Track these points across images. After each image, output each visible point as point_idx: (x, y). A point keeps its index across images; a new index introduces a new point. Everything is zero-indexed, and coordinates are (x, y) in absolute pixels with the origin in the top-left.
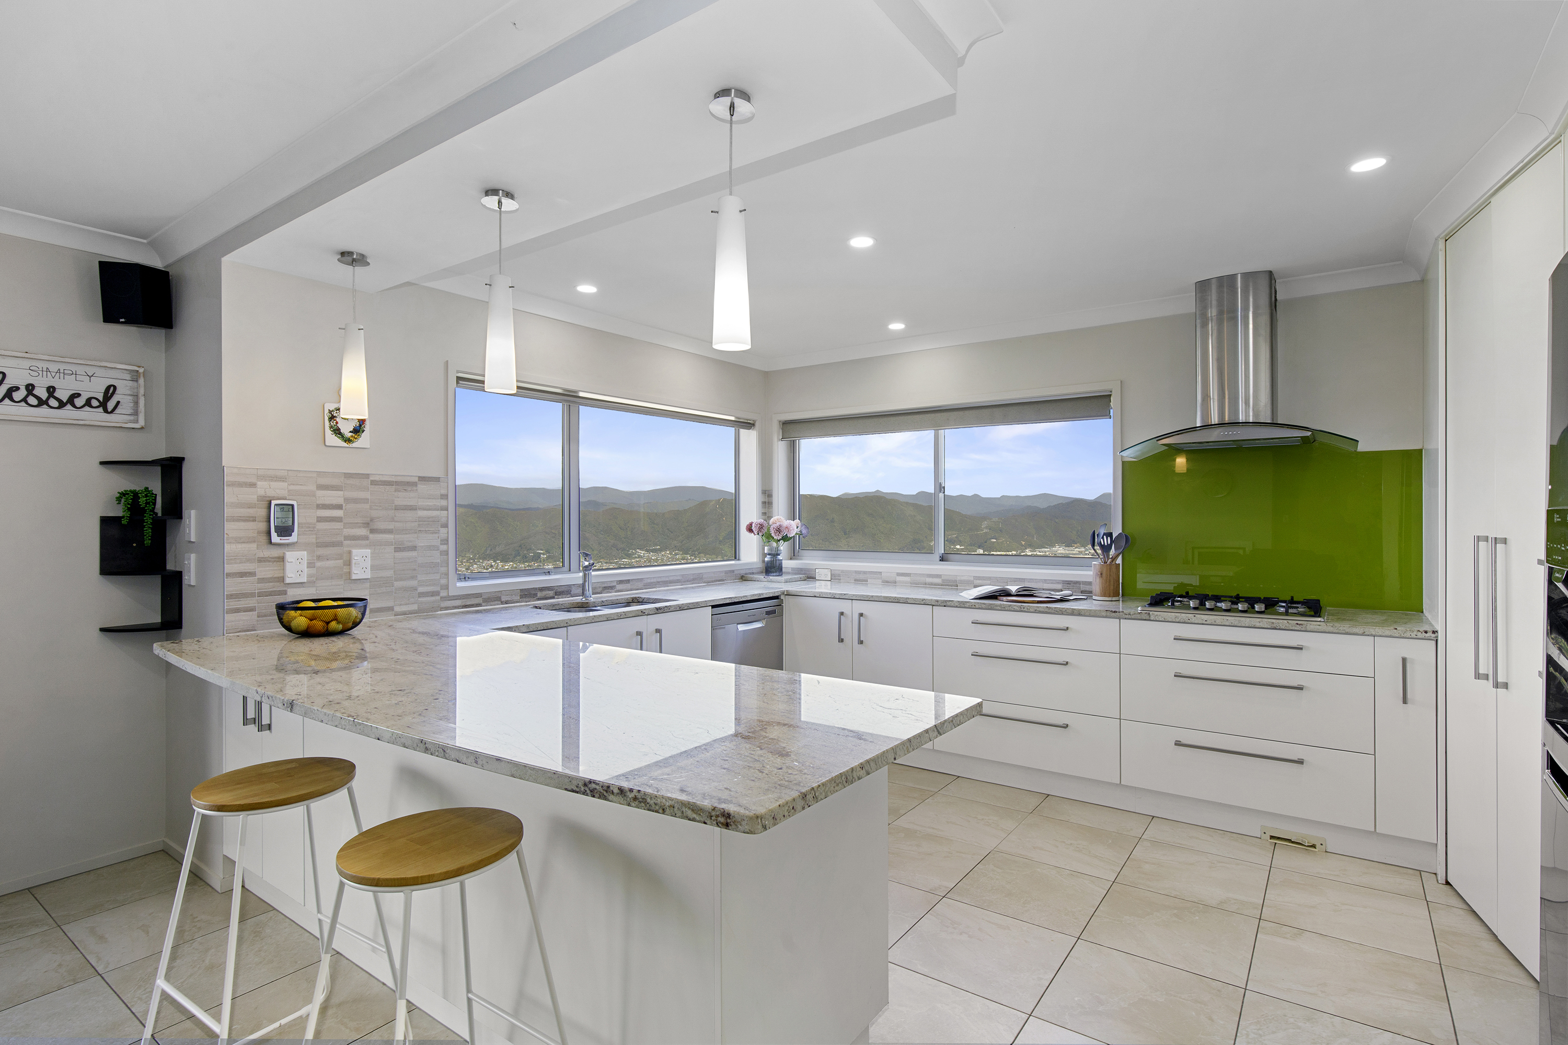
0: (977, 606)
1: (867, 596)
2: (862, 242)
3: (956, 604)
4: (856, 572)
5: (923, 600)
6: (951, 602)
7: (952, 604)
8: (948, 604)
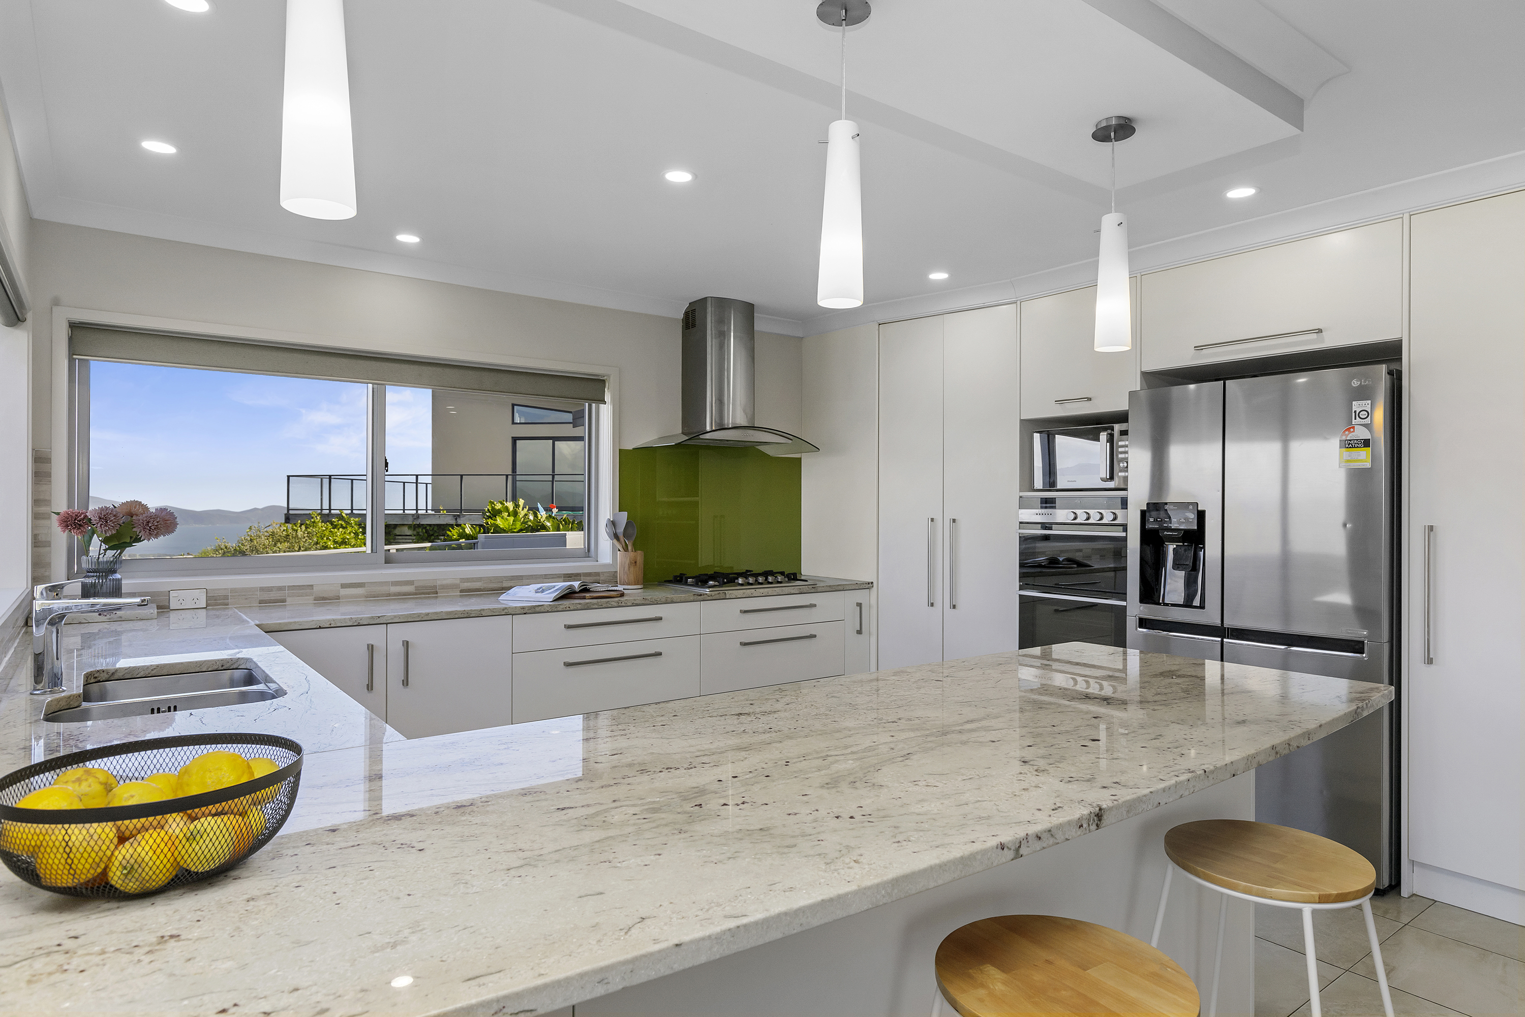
0: (572, 608)
1: (419, 615)
2: (678, 177)
3: (547, 609)
4: (262, 589)
5: (503, 610)
6: (540, 607)
7: (543, 610)
8: (538, 609)
